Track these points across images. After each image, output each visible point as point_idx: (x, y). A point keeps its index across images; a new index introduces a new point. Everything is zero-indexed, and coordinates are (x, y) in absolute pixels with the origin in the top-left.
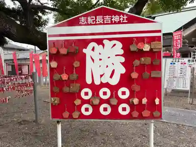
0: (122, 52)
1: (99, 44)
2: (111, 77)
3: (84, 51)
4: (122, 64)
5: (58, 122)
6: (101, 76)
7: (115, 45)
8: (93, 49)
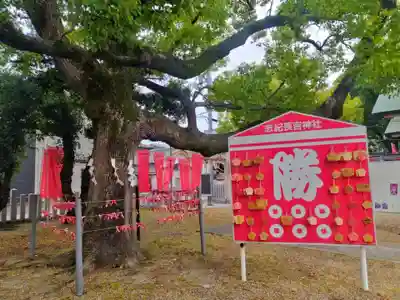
0: (317, 162)
1: (288, 153)
2: (305, 191)
3: (271, 161)
4: (319, 175)
5: (242, 245)
6: (293, 190)
7: (307, 154)
8: (282, 159)
